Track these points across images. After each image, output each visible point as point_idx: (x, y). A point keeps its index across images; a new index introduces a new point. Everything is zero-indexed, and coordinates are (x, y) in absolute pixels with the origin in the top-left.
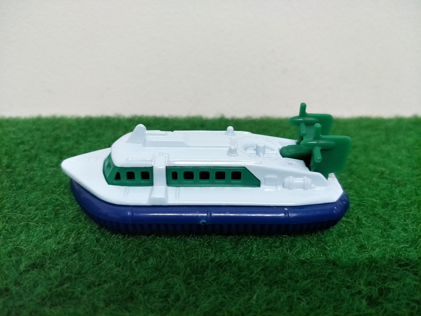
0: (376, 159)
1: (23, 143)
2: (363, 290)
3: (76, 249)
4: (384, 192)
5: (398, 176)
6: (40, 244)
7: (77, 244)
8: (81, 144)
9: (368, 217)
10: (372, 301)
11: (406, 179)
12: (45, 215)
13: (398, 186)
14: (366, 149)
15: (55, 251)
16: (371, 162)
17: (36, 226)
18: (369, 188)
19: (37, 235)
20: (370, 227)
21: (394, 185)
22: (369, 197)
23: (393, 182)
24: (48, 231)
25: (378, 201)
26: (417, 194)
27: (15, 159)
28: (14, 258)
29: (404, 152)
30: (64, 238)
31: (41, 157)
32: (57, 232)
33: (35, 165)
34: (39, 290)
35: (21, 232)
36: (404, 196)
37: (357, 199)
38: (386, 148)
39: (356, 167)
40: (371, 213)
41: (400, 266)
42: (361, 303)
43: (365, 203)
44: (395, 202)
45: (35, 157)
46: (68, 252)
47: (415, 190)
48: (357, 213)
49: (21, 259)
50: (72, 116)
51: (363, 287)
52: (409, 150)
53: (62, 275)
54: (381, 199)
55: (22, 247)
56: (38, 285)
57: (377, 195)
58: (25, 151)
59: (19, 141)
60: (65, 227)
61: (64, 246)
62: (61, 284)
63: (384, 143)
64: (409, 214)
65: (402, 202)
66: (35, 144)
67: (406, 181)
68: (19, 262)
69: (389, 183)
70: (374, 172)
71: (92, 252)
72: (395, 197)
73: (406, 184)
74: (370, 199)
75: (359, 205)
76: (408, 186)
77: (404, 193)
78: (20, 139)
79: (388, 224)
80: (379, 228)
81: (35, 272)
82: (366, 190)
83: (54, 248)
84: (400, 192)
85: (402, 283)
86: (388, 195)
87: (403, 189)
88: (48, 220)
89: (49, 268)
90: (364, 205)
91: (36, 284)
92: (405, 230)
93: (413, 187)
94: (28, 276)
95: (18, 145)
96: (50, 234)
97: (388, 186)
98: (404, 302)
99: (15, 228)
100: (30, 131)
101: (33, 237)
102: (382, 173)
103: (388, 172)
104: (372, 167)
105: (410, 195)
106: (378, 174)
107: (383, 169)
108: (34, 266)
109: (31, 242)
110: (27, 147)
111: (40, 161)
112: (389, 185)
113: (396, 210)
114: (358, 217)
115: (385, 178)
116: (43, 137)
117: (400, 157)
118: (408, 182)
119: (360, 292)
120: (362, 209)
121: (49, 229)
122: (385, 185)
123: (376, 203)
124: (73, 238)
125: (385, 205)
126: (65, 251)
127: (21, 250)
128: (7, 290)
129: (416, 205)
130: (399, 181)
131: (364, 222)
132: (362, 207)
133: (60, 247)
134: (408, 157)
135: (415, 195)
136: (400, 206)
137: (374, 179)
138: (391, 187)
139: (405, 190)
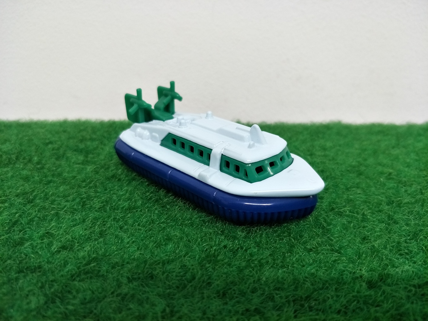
0: (385, 161)
2: (364, 275)
3: (102, 234)
4: (391, 191)
5: (405, 177)
6: (69, 230)
7: (102, 231)
9: (374, 214)
10: (371, 285)
11: (413, 179)
12: (73, 206)
13: (405, 186)
14: (375, 153)
15: (82, 236)
16: (380, 164)
17: (66, 215)
18: (376, 187)
19: (66, 222)
20: (374, 222)
21: (400, 185)
22: (376, 195)
23: (400, 182)
24: (76, 219)
25: (383, 199)
26: (422, 193)
28: (46, 240)
29: (413, 156)
30: (90, 225)
31: (69, 155)
32: (84, 221)
33: (63, 162)
35: (52, 220)
36: (409, 194)
37: (364, 197)
38: (396, 152)
39: (365, 168)
40: (377, 209)
41: (401, 255)
42: (361, 286)
43: (371, 200)
44: (400, 200)
45: (63, 156)
46: (94, 237)
47: (421, 189)
48: (363, 209)
49: (52, 242)
50: (96, 120)
51: (364, 273)
52: (417, 154)
53: (89, 256)
54: (386, 197)
55: (53, 232)
57: (383, 193)
59: (47, 141)
60: (91, 216)
61: (91, 232)
62: (89, 263)
63: (393, 147)
64: (412, 211)
65: (406, 201)
66: (63, 144)
67: (412, 181)
68: (50, 244)
69: (395, 183)
70: (382, 173)
72: (401, 195)
74: (376, 197)
75: (365, 202)
76: (414, 186)
77: (409, 192)
78: (49, 139)
79: (392, 219)
80: (383, 222)
81: (64, 253)
82: (373, 189)
83: (82, 234)
84: (406, 191)
86: (393, 194)
87: (408, 188)
88: (75, 210)
89: (78, 250)
90: (370, 203)
92: (408, 225)
93: (419, 187)
94: (58, 257)
96: (78, 222)
97: (394, 186)
98: (401, 286)
99: (47, 215)
101: (62, 223)
102: (390, 174)
103: (396, 173)
104: (380, 168)
105: (415, 194)
106: (385, 175)
107: (391, 171)
108: (64, 248)
109: (61, 228)
112: (396, 185)
113: (400, 207)
114: (364, 213)
115: (393, 179)
117: (408, 160)
118: (414, 183)
120: (368, 206)
121: (77, 218)
122: (391, 185)
123: (382, 201)
124: (99, 225)
125: (390, 203)
126: (92, 237)
127: (52, 235)
129: (420, 203)
130: (405, 182)
131: (369, 217)
132: (368, 204)
133: (88, 232)
134: (416, 160)
135: (420, 194)
136: (405, 204)
137: (382, 179)
138: (398, 186)
139: (411, 190)
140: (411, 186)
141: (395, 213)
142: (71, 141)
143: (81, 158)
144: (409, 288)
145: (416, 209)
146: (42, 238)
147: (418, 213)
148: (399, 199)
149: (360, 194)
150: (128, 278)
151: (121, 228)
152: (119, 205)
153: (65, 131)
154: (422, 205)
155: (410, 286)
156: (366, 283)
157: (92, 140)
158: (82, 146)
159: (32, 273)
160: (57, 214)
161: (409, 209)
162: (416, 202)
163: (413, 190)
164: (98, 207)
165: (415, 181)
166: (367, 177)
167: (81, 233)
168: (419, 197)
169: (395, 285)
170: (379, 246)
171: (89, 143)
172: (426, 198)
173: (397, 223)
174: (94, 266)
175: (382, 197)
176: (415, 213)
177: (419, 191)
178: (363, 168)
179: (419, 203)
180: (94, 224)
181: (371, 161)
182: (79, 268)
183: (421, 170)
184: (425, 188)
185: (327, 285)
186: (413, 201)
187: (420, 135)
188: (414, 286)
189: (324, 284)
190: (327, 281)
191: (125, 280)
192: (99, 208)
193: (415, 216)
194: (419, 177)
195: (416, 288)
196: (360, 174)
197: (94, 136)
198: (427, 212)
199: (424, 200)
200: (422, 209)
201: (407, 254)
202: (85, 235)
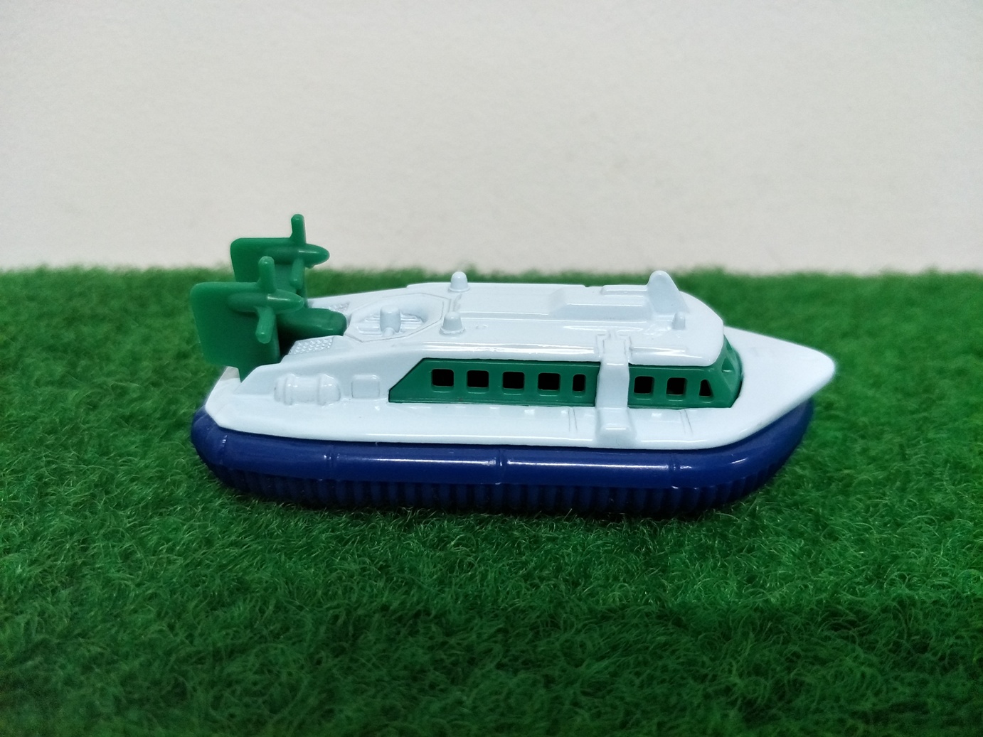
2: (735, 685)
3: (72, 575)
4: (827, 451)
5: (865, 413)
9: (779, 511)
10: (753, 713)
11: (884, 419)
13: (863, 437)
15: (21, 581)
21: (851, 435)
23: (853, 427)
24: (12, 535)
25: (807, 473)
29: (890, 357)
36: (873, 460)
40: (788, 500)
41: (836, 628)
42: (725, 716)
44: (848, 475)
47: (901, 446)
51: (734, 679)
52: (902, 354)
61: (45, 571)
63: (845, 335)
64: (876, 505)
65: (863, 477)
67: (883, 424)
69: (842, 429)
72: (851, 463)
73: (882, 432)
76: (887, 437)
77: (873, 453)
79: (825, 526)
84: (864, 451)
85: (832, 671)
87: (871, 444)
92: (861, 543)
93: (898, 440)
97: (836, 438)
103: (843, 403)
112: (839, 434)
117: (877, 369)
118: (887, 428)
119: (728, 690)
125: (825, 482)
126: (46, 583)
129: (898, 483)
130: (865, 426)
133: (37, 570)
134: (899, 369)
135: (899, 457)
136: (860, 484)
138: (845, 440)
139: (876, 448)
140: (878, 437)
141: (832, 511)
142: (43, 324)
143: (59, 369)
144: (850, 722)
145: (886, 500)
147: (890, 509)
148: (846, 472)
150: (117, 700)
151: (127, 555)
152: (132, 493)
153: (31, 299)
154: (903, 489)
155: (853, 715)
156: (740, 709)
157: (96, 319)
158: (69, 336)
161: (870, 498)
162: (889, 480)
163: (882, 447)
167: (19, 570)
168: (897, 465)
169: (813, 714)
171: (86, 330)
172: (911, 469)
173: (836, 539)
174: (36, 667)
175: (804, 468)
176: (882, 510)
177: (896, 449)
180: (57, 545)
183: (908, 395)
184: (914, 442)
185: (638, 715)
186: (881, 477)
187: (911, 302)
188: (864, 716)
189: (628, 713)
190: (637, 705)
191: (107, 708)
194: (901, 411)
197: (102, 310)
198: (913, 506)
199: (907, 473)
200: (901, 501)
201: (853, 624)
202: (30, 579)
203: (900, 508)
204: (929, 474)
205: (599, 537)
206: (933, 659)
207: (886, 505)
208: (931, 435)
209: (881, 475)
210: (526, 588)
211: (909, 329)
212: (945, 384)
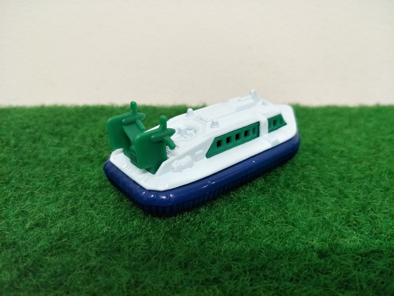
0: (338, 140)
1: (28, 127)
2: (315, 245)
3: (73, 211)
4: (342, 168)
5: (355, 155)
6: (43, 208)
7: (74, 208)
8: (79, 128)
9: (326, 189)
10: (322, 254)
11: (363, 157)
12: (48, 185)
13: (355, 163)
15: (55, 214)
16: (333, 143)
17: (40, 194)
18: (329, 164)
19: (40, 201)
20: (326, 196)
21: (351, 162)
22: (329, 172)
23: (351, 159)
25: (336, 175)
26: (371, 169)
27: (21, 141)
28: (21, 218)
29: (364, 135)
30: (63, 203)
31: (44, 138)
32: (57, 199)
34: (42, 243)
35: (27, 199)
36: (359, 171)
37: (317, 173)
38: (348, 132)
39: (319, 147)
40: (329, 185)
41: (349, 226)
42: (312, 255)
43: (324, 176)
44: (350, 176)
45: (39, 139)
46: (66, 214)
48: (317, 184)
49: (26, 220)
51: (315, 243)
52: (367, 133)
53: (61, 232)
54: (338, 174)
55: (28, 210)
56: (41, 240)
57: (336, 170)
58: (30, 133)
60: (64, 195)
61: (63, 210)
62: (60, 239)
63: (346, 127)
64: (361, 186)
65: (356, 176)
68: (24, 222)
70: (335, 151)
71: (87, 214)
72: (351, 171)
74: (329, 173)
75: (319, 178)
76: (363, 163)
78: (26, 123)
79: (343, 193)
80: (334, 196)
81: (38, 230)
82: (327, 166)
84: (356, 167)
85: (349, 240)
86: (345, 170)
87: (358, 165)
88: (50, 189)
89: (51, 227)
90: (323, 178)
91: (39, 239)
92: (357, 198)
93: (368, 164)
94: (32, 233)
95: (25, 128)
96: (52, 200)
97: (346, 163)
98: (349, 254)
99: (22, 195)
100: (35, 117)
101: (37, 202)
102: (342, 152)
103: (347, 151)
104: (333, 147)
105: (364, 170)
106: (338, 153)
107: (343, 149)
108: (37, 225)
109: (35, 207)
110: (32, 130)
111: (43, 142)
112: (346, 162)
113: (351, 183)
114: (317, 188)
115: (345, 156)
116: (46, 122)
117: (359, 139)
118: (364, 160)
119: (312, 247)
120: (321, 182)
121: (51, 197)
122: (343, 162)
123: (334, 177)
124: (71, 203)
125: (342, 178)
126: (64, 214)
127: (26, 213)
128: (14, 243)
129: (369, 179)
130: (356, 159)
131: (321, 192)
132: (321, 180)
133: (60, 210)
134: (367, 139)
136: (355, 179)
137: (334, 157)
138: (349, 164)
139: (360, 167)
140: (361, 162)
141: (345, 188)
142: (47, 125)
143: (57, 141)
144: (356, 256)
145: (365, 184)
146: (17, 216)
147: (367, 187)
148: (350, 174)
149: (314, 170)
150: (97, 252)
151: (92, 206)
152: (90, 184)
153: (41, 116)
154: (371, 181)
155: (357, 254)
156: (317, 253)
157: (67, 124)
158: (58, 129)
159: (7, 249)
160: (32, 194)
161: (358, 184)
162: (365, 177)
163: (363, 166)
164: (70, 186)
165: (364, 158)
166: (322, 155)
167: (54, 210)
168: (368, 172)
169: (343, 254)
170: (330, 219)
171: (64, 127)
173: (347, 197)
174: (65, 241)
175: (334, 173)
176: (363, 187)
177: (367, 167)
178: (317, 147)
179: (367, 178)
180: (66, 202)
181: (325, 140)
182: (51, 243)
183: (371, 148)
184: (374, 164)
185: (281, 255)
186: (363, 176)
187: (370, 116)
188: (361, 255)
189: (278, 254)
190: (281, 252)
191: (93, 255)
192: (72, 188)
193: (364, 190)
194: (368, 154)
195: (362, 257)
196: (315, 152)
197: (68, 120)
198: (375, 186)
199: (372, 175)
200: (370, 184)
201: (355, 225)
202: (58, 213)
203: (370, 187)
204: (380, 175)
205: (262, 197)
206: (384, 236)
207: (365, 186)
208: (380, 162)
209: (362, 176)
210: (238, 214)
211: (370, 125)
212: (384, 144)
